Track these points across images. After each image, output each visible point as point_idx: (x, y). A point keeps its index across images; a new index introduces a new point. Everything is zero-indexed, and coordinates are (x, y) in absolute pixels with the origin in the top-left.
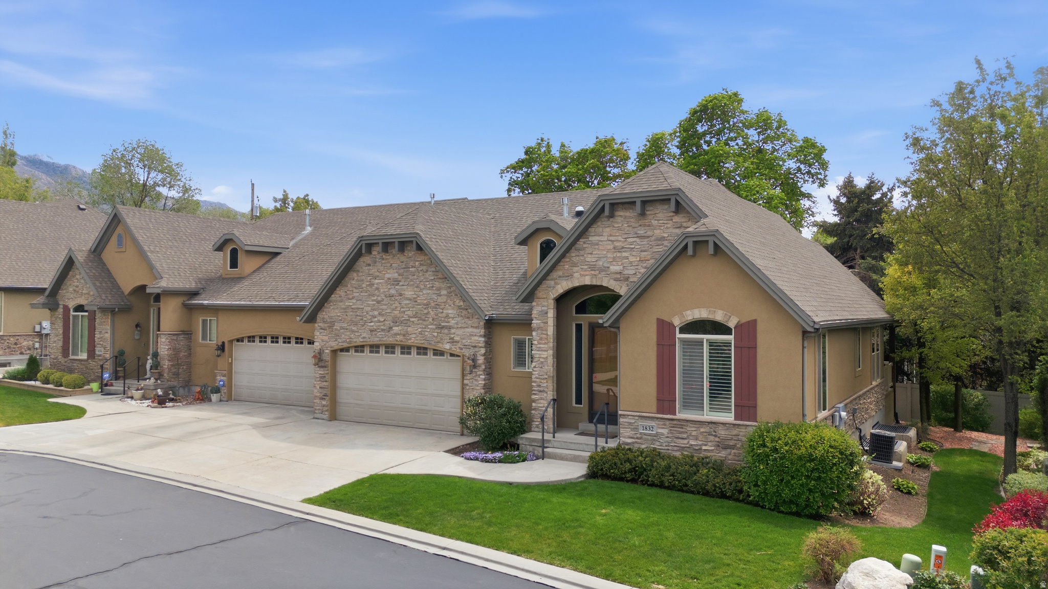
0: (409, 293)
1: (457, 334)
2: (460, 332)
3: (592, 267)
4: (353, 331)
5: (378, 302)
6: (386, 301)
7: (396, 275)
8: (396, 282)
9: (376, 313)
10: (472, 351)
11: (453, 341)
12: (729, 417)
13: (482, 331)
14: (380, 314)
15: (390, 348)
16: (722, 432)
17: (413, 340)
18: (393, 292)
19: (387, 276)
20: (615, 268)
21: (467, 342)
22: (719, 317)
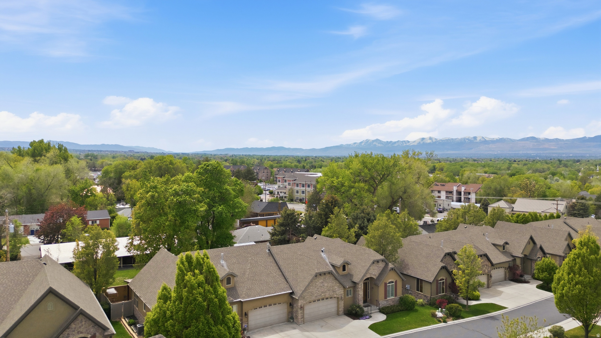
0: (326, 285)
1: (337, 292)
2: (338, 292)
3: (370, 274)
4: (311, 298)
5: (317, 289)
6: (320, 288)
7: (322, 281)
8: (322, 282)
9: (317, 292)
10: (341, 296)
11: (337, 294)
12: (394, 297)
13: (343, 290)
14: (318, 292)
15: (319, 300)
16: (393, 300)
17: (327, 296)
18: (322, 285)
19: (320, 281)
20: (374, 273)
21: (340, 294)
22: (393, 281)
